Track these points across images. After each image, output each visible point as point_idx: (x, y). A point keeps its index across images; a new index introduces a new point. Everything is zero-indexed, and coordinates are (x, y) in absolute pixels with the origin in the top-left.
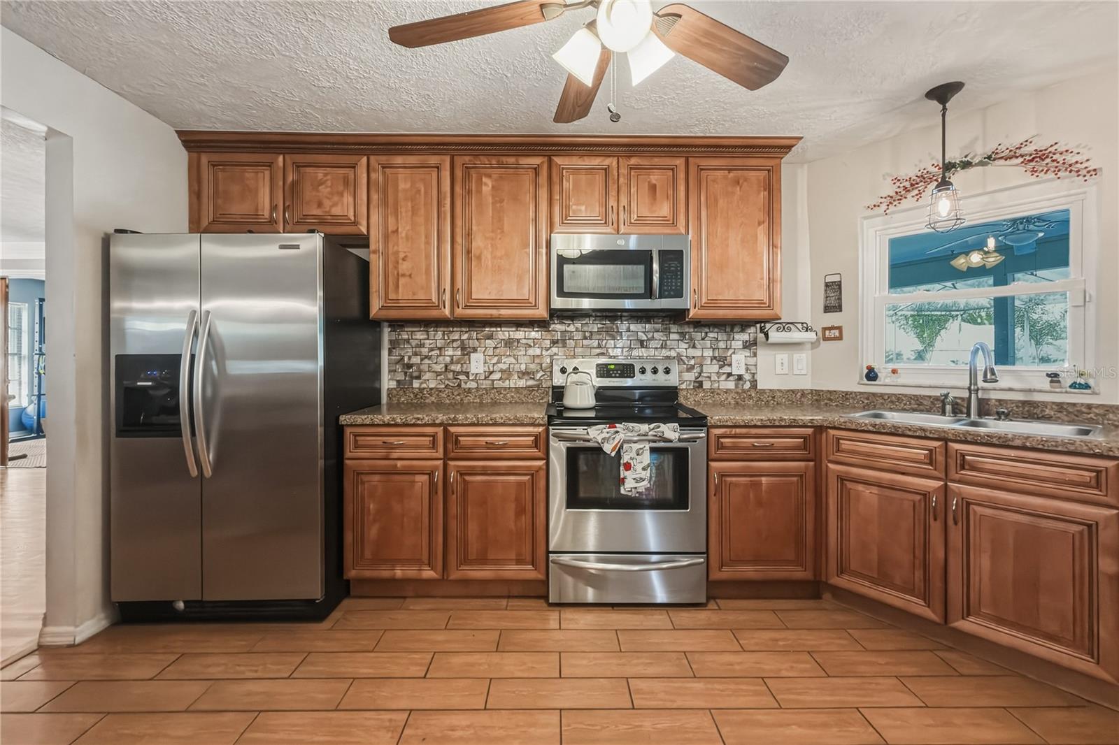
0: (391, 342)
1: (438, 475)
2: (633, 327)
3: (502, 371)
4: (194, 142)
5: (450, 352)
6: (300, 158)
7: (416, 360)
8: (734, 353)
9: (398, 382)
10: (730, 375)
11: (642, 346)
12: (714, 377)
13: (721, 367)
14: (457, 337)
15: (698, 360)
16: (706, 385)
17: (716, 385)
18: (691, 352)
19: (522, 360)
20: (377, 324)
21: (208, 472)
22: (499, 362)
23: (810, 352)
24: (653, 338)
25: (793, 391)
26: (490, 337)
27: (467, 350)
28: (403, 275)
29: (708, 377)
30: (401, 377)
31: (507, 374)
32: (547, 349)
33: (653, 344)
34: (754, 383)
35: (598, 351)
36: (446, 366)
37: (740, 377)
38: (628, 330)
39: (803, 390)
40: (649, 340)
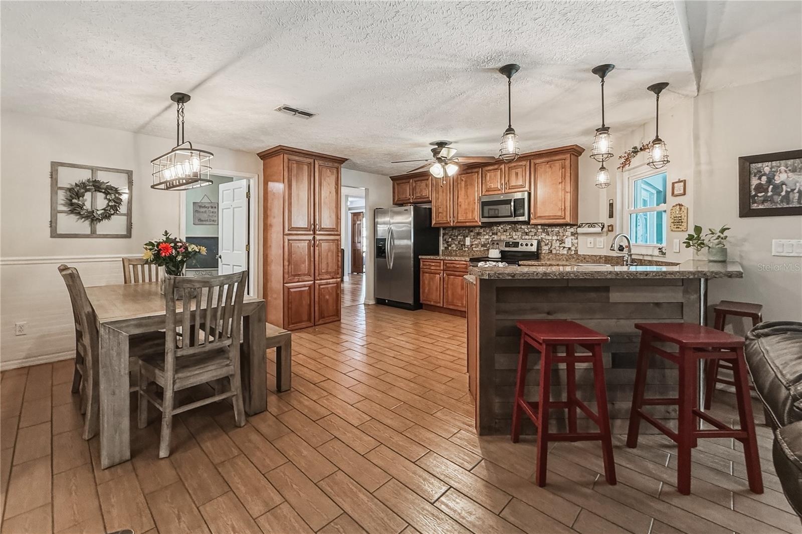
0: (443, 234)
1: (442, 274)
2: (523, 227)
3: (476, 244)
4: (394, 179)
5: (459, 237)
6: (416, 179)
7: (450, 240)
8: (566, 238)
9: (445, 247)
10: (564, 247)
11: (527, 235)
12: (558, 248)
13: (560, 244)
14: (461, 232)
15: (550, 241)
16: (554, 252)
17: (558, 252)
18: (547, 237)
19: (482, 240)
20: (437, 230)
21: (391, 268)
22: (475, 241)
23: (605, 237)
24: (531, 231)
25: (595, 256)
26: (472, 231)
27: (465, 237)
28: (440, 213)
29: (555, 248)
30: (446, 246)
31: (477, 245)
32: (491, 236)
33: (531, 234)
34: (576, 251)
35: (509, 237)
36: (459, 242)
37: (569, 248)
38: (521, 228)
39: (600, 256)
40: (529, 232)
